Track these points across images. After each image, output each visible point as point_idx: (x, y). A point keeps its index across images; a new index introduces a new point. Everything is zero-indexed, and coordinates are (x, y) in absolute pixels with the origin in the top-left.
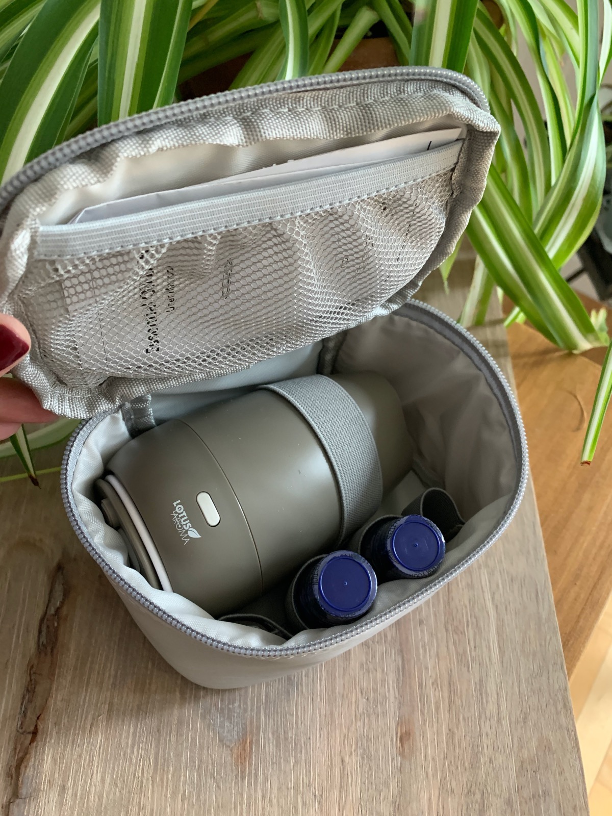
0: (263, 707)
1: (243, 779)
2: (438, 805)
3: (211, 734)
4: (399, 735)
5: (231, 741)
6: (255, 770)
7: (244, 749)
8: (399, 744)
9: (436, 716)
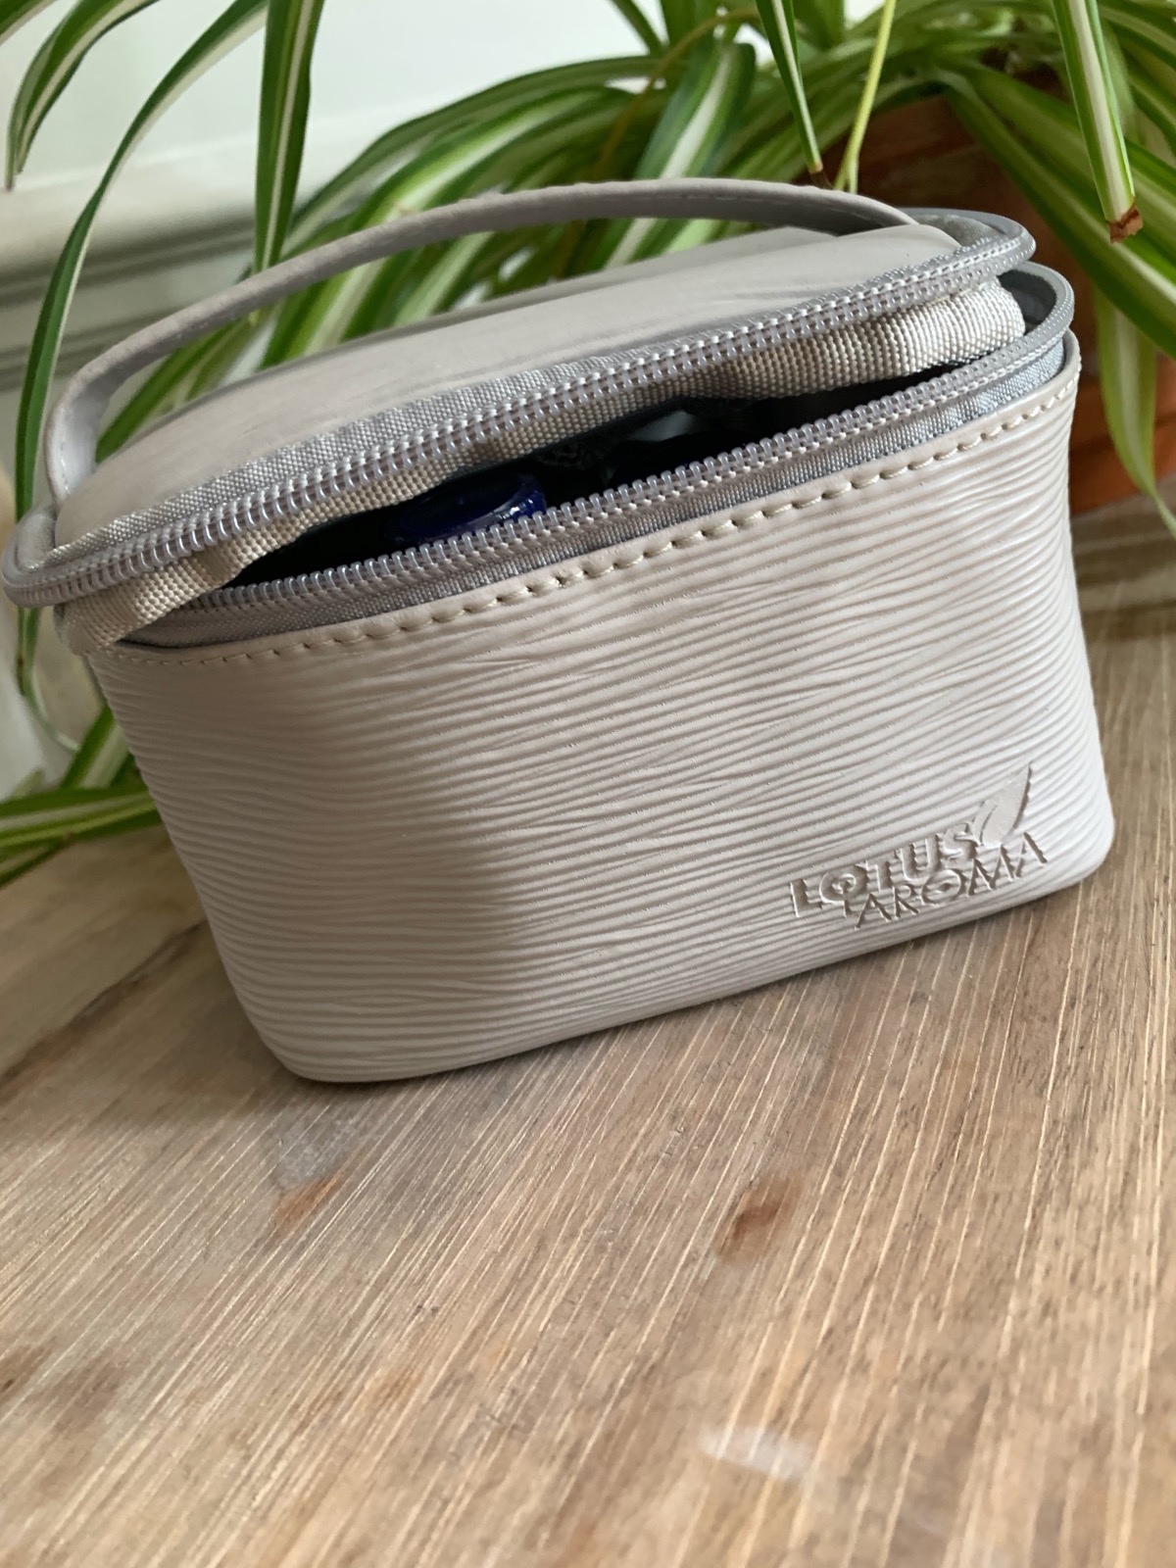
0: (407, 1128)
1: (269, 1248)
2: (792, 1392)
3: (263, 1163)
4: (738, 1211)
5: (294, 1180)
6: (309, 1236)
7: (311, 1197)
8: (729, 1230)
9: (884, 1181)
